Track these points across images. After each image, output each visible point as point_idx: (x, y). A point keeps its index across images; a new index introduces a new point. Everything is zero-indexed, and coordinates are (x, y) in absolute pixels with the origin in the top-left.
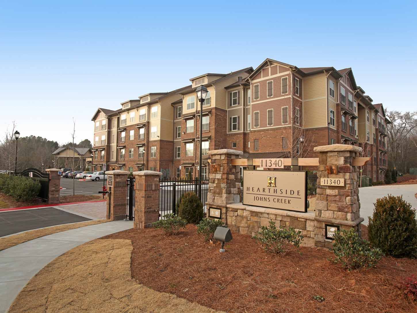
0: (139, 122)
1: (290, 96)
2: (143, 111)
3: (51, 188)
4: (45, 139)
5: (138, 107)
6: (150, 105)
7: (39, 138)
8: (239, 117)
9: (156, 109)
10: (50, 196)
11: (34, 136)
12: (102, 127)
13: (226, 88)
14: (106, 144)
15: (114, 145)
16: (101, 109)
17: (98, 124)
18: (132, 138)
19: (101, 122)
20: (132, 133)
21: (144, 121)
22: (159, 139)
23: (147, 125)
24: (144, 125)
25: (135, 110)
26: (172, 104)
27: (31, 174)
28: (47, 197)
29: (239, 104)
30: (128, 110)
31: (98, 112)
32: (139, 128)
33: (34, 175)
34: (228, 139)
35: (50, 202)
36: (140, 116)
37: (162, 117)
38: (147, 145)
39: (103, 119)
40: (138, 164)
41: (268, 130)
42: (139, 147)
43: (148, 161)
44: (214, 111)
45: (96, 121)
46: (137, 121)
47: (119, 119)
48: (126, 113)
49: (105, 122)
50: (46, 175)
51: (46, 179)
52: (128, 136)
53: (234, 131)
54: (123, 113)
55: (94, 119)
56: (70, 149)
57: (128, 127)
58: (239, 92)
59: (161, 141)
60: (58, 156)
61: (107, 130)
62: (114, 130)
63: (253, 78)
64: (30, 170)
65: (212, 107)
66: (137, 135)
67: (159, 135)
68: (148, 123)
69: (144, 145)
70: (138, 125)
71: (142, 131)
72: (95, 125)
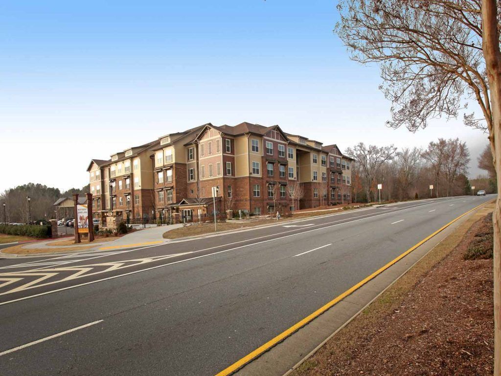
0: (124, 174)
1: (222, 154)
2: (127, 163)
3: (53, 230)
4: (45, 186)
5: (123, 160)
6: (132, 158)
7: (39, 185)
8: (194, 169)
9: (137, 162)
10: (53, 234)
11: (33, 184)
12: (97, 177)
13: (185, 145)
14: (101, 194)
15: (108, 194)
16: (94, 160)
17: (93, 175)
18: (121, 188)
19: (95, 172)
20: (120, 183)
21: (129, 173)
22: (140, 188)
23: (131, 176)
24: (129, 177)
25: (121, 162)
26: (150, 156)
27: (41, 223)
28: (51, 234)
29: (194, 158)
30: (116, 162)
31: (92, 163)
32: (126, 179)
33: (43, 224)
34: (188, 187)
35: (53, 237)
36: (126, 168)
37: (142, 169)
38: (132, 193)
39: (96, 170)
40: (126, 211)
41: (209, 180)
42: (126, 196)
43: (133, 207)
44: (174, 165)
45: (91, 171)
46: (123, 173)
47: (109, 169)
48: (114, 165)
49: (98, 173)
50: (49, 223)
51: (50, 225)
52: (117, 186)
53: (192, 181)
54: (112, 165)
55: (89, 169)
56: (70, 199)
57: (117, 177)
58: (193, 149)
59: (142, 190)
60: (60, 207)
61: (100, 180)
62: (107, 180)
63: (200, 138)
64: (41, 221)
65: (173, 163)
66: (125, 185)
67: (140, 185)
68: (132, 174)
69: (129, 194)
70: (124, 176)
71: (128, 181)
72: (90, 175)
